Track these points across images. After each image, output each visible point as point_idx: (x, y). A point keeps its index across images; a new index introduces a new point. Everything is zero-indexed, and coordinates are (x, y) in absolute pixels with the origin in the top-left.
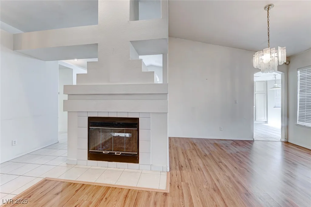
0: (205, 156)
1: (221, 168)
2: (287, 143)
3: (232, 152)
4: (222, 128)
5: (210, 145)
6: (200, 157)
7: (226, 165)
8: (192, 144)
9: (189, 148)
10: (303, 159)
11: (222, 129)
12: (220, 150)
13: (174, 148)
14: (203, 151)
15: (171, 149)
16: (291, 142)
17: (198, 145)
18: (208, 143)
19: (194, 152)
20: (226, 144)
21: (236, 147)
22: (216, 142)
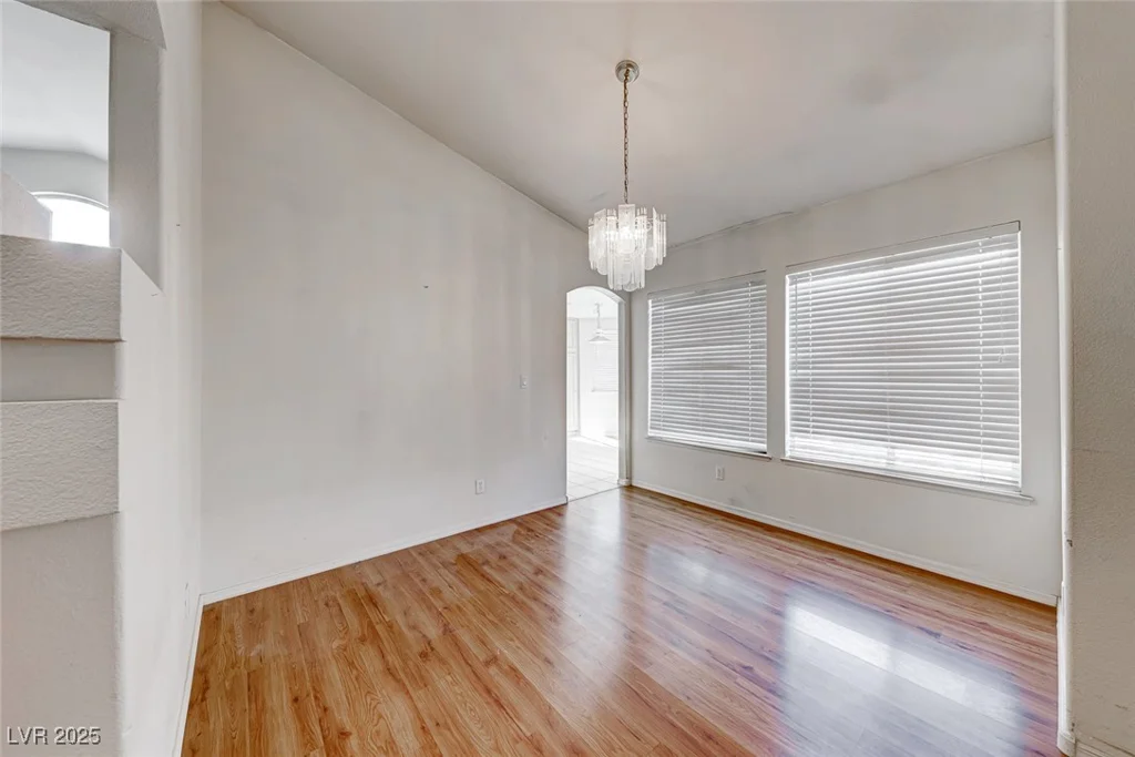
0: (424, 655)
1: (497, 701)
2: (630, 488)
3: (522, 579)
4: (481, 484)
5: (443, 571)
6: (398, 681)
7: (514, 669)
8: (357, 604)
9: (335, 645)
10: (672, 532)
11: (483, 485)
12: (481, 585)
13: (231, 695)
14: (414, 628)
15: (204, 717)
16: (639, 486)
17: (385, 595)
18: (435, 566)
19: (369, 660)
20: (498, 544)
21: (528, 549)
22: (465, 548)
